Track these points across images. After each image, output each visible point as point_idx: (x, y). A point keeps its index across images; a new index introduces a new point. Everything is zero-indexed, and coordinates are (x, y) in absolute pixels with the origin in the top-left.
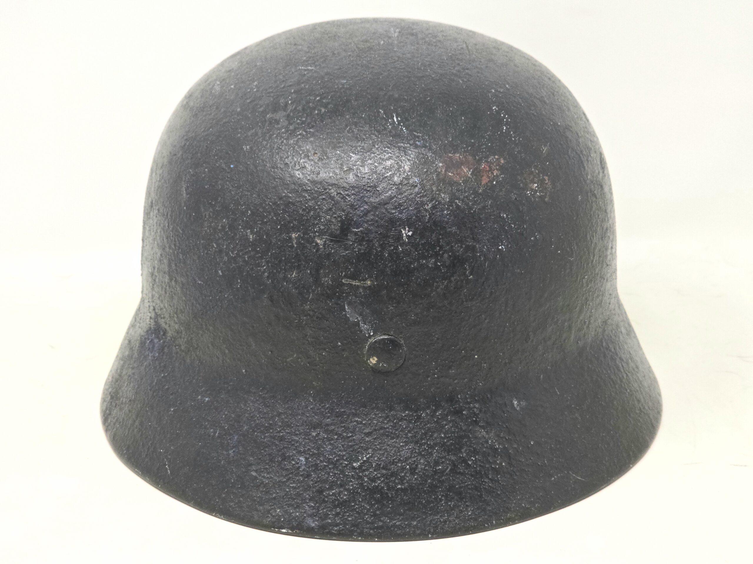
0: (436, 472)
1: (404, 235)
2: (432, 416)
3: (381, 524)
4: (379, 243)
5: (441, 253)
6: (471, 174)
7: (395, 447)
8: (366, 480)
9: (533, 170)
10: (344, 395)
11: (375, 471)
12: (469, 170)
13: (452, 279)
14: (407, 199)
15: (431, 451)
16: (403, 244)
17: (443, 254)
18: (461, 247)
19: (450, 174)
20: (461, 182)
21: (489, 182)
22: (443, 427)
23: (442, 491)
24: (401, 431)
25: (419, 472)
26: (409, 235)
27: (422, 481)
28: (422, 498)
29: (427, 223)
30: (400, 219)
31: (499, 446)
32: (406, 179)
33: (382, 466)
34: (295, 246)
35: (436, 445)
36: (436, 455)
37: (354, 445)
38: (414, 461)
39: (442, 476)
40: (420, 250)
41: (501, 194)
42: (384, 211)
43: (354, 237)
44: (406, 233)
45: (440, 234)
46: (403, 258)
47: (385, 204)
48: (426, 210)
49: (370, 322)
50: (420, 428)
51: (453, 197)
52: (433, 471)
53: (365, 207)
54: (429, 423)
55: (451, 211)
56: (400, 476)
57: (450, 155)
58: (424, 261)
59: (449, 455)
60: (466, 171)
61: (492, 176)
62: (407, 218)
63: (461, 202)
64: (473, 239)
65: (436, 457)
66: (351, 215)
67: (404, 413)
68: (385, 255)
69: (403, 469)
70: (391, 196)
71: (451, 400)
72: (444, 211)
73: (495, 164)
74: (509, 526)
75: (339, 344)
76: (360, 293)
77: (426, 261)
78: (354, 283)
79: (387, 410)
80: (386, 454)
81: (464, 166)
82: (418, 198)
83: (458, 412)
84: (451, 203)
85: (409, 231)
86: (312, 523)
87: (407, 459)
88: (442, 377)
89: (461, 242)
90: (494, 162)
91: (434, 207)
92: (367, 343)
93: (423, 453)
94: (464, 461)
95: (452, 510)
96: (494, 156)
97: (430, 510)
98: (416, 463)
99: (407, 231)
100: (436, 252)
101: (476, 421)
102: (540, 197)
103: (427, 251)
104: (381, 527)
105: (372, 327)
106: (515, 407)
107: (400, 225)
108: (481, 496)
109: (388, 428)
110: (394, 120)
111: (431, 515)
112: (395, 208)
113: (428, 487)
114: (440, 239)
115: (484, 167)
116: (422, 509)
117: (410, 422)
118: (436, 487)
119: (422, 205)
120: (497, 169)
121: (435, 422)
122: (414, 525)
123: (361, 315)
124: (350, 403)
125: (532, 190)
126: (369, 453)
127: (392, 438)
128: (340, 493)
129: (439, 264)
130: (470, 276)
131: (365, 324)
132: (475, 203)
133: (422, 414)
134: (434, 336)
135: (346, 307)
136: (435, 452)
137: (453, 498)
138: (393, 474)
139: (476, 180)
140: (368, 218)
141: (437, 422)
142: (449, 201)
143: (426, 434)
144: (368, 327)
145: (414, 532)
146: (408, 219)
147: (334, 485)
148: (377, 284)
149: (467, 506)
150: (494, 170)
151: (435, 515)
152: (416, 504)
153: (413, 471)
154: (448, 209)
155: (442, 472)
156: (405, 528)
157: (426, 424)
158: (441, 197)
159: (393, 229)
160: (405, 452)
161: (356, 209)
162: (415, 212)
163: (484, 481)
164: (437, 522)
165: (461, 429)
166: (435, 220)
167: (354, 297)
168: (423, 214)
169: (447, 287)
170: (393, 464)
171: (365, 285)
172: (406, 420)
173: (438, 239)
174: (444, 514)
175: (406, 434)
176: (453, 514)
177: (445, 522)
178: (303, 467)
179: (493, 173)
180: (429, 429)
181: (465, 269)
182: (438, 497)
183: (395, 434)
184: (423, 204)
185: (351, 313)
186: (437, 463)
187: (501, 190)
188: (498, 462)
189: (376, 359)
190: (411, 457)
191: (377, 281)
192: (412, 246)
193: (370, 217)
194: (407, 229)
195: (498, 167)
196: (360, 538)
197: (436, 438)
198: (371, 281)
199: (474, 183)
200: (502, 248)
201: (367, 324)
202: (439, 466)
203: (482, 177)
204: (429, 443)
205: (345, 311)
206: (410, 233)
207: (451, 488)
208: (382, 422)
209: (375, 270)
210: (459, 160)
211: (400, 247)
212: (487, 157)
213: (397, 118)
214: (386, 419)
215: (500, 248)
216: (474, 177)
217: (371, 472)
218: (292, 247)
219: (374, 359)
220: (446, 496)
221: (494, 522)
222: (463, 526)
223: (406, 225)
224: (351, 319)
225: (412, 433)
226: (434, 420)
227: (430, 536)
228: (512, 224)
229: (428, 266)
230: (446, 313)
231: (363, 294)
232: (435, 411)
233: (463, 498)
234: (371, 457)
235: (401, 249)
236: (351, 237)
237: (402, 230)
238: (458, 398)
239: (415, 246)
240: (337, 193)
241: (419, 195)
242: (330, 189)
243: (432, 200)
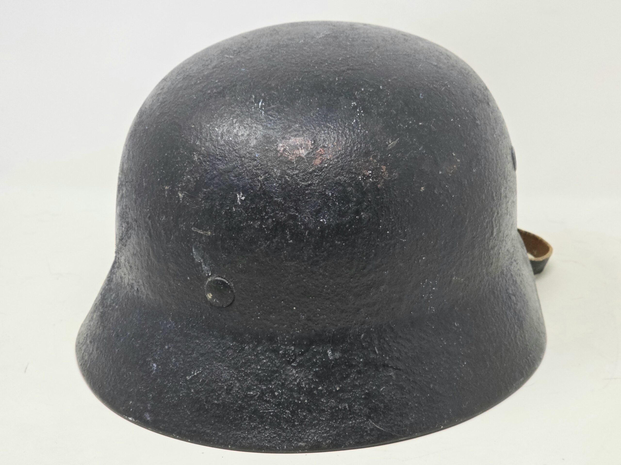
0: (246, 396)
1: (239, 199)
2: (253, 350)
3: (194, 429)
4: (219, 202)
5: (266, 217)
6: (306, 156)
7: (219, 369)
8: (192, 391)
9: (371, 159)
10: (191, 320)
11: (200, 385)
12: (305, 152)
13: (274, 240)
14: (246, 170)
15: (246, 378)
16: (237, 206)
17: (268, 218)
18: (285, 215)
19: (286, 153)
20: (294, 161)
21: (321, 163)
22: (260, 360)
23: (248, 412)
24: (228, 357)
25: (233, 393)
26: (242, 200)
27: (234, 401)
28: (230, 415)
29: (258, 191)
30: (238, 186)
31: (305, 386)
32: (249, 153)
33: (206, 382)
34: (166, 196)
35: (251, 373)
36: (250, 383)
37: (190, 361)
38: (231, 383)
39: (251, 401)
40: (249, 213)
41: (330, 175)
42: (227, 177)
43: (203, 195)
44: (240, 197)
45: (267, 202)
46: (235, 217)
47: (229, 172)
48: (259, 181)
49: (209, 265)
50: (242, 358)
51: (284, 173)
52: (244, 394)
53: (214, 172)
54: (250, 355)
55: (280, 184)
56: (218, 393)
58: (252, 223)
59: (260, 384)
60: (301, 152)
61: (325, 159)
62: (243, 185)
63: (290, 177)
64: (296, 209)
65: (249, 384)
66: (204, 178)
67: (232, 342)
68: (222, 213)
69: (222, 388)
70: (234, 166)
71: (272, 339)
72: (274, 183)
73: (331, 150)
74: (299, 453)
75: (188, 278)
76: (203, 240)
77: (253, 223)
78: (199, 232)
79: (220, 338)
80: (211, 373)
82: (255, 170)
83: (275, 351)
84: (282, 177)
85: (242, 196)
86: (148, 417)
87: (226, 380)
88: (264, 319)
89: (285, 211)
90: (331, 148)
91: (266, 179)
92: (206, 281)
93: (240, 378)
94: (272, 392)
95: (252, 430)
96: (333, 143)
97: (235, 426)
98: (232, 386)
99: (241, 196)
100: (262, 216)
101: (289, 361)
102: (373, 183)
103: (255, 214)
104: (195, 431)
105: (210, 269)
106: (328, 357)
107: (236, 191)
108: (279, 424)
109: (218, 353)
110: (259, 105)
111: (234, 429)
112: (236, 176)
113: (237, 407)
114: (267, 206)
115: (320, 151)
116: (229, 423)
117: (235, 351)
118: (244, 408)
119: (257, 177)
120: (332, 155)
121: (254, 355)
122: (219, 435)
123: (203, 258)
124: (195, 327)
125: (365, 175)
126: (199, 370)
127: (220, 362)
128: (173, 398)
129: (264, 226)
130: (290, 241)
131: (205, 265)
132: (304, 180)
133: (245, 347)
134: (257, 285)
135: (193, 250)
136: (249, 380)
137: (256, 420)
138: (213, 391)
139: (309, 160)
140: (215, 182)
141: (256, 356)
142: (279, 176)
143: (245, 363)
144: (208, 269)
145: (218, 441)
146: (243, 187)
147: (170, 391)
148: (215, 235)
149: (266, 429)
150: (329, 155)
151: (237, 431)
152: (225, 419)
153: (228, 391)
154: (277, 182)
155: (252, 397)
156: (212, 436)
157: (247, 356)
158: (274, 172)
159: (231, 193)
160: (225, 375)
161: (208, 173)
162: (250, 181)
163: (285, 412)
164: (237, 437)
165: (275, 365)
166: (265, 190)
167: (198, 243)
168: (255, 184)
169: (269, 246)
170: (215, 382)
171: (206, 235)
172: (232, 349)
173: (265, 206)
174: (245, 432)
175: (230, 361)
176: (252, 433)
177: (244, 438)
178: (154, 372)
179: (327, 157)
180: (249, 360)
181: (286, 234)
182: (243, 416)
183: (221, 358)
184: (257, 175)
185: (197, 255)
186: (249, 389)
187: (331, 172)
188: (301, 398)
189: (211, 295)
190: (229, 380)
191: (215, 233)
192: (244, 209)
193: (216, 180)
194: (241, 194)
196: (178, 437)
197: (252, 369)
198: (211, 232)
199: (307, 163)
201: (207, 265)
202: (250, 392)
203: (315, 159)
204: (246, 371)
205: (193, 253)
206: (243, 198)
207: (256, 412)
208: (215, 347)
209: (214, 224)
211: (234, 208)
213: (262, 103)
214: (217, 345)
215: (322, 220)
216: (308, 158)
217: (198, 385)
218: (164, 196)
219: (210, 295)
220: (250, 418)
221: (285, 447)
222: (258, 445)
223: (241, 191)
224: (196, 260)
225: (234, 361)
226: (254, 353)
227: (230, 447)
228: (337, 202)
229: (254, 227)
230: (268, 268)
231: (204, 241)
232: (257, 346)
233: (264, 422)
234: (200, 373)
235: (234, 210)
236: (201, 195)
237: (238, 195)
238: (278, 340)
239: (246, 209)
240: (198, 158)
241: (256, 167)
242: (194, 155)
243: (266, 173)
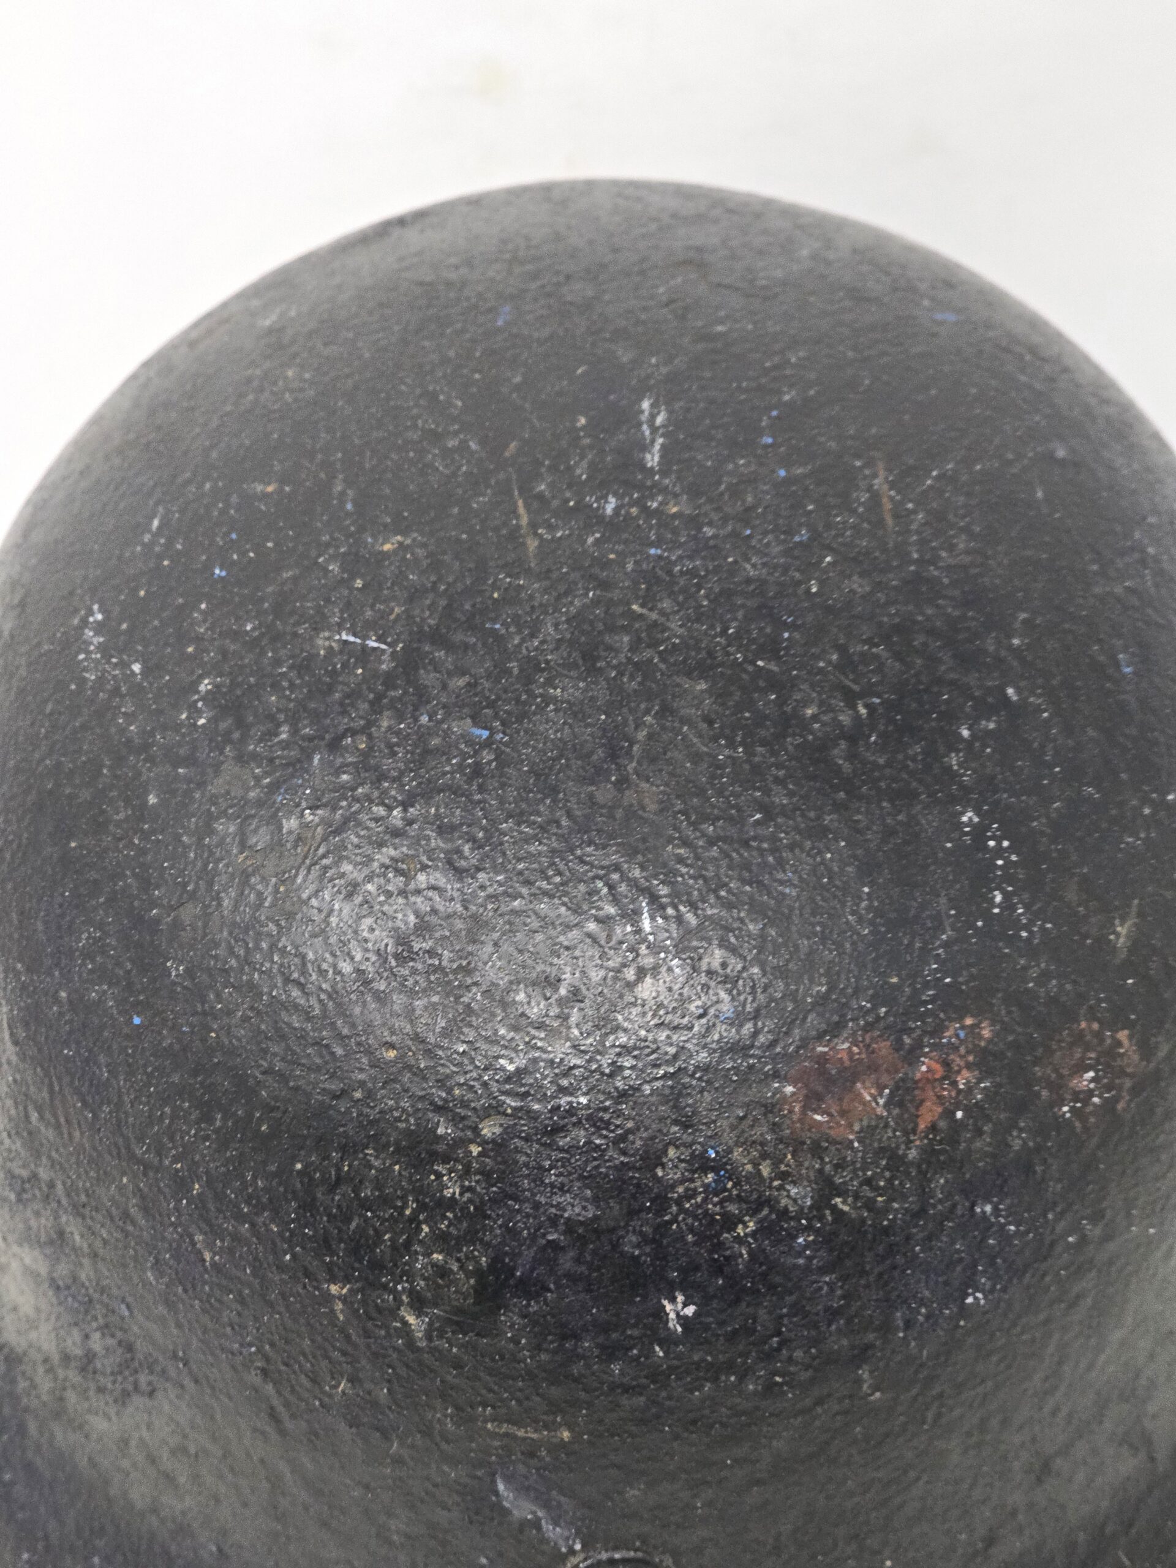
1: (672, 1315)
4: (594, 1337)
6: (886, 1105)
9: (1083, 1025)
12: (881, 1088)
14: (682, 1210)
16: (668, 1341)
17: (792, 1352)
19: (818, 1117)
20: (851, 1137)
21: (941, 1117)
26: (686, 1317)
29: (742, 1275)
30: (660, 1272)
32: (677, 1147)
34: (341, 1317)
40: (721, 1352)
41: (978, 1144)
42: (608, 1248)
44: (678, 1309)
45: (785, 1305)
46: (667, 1377)
47: (612, 1229)
48: (740, 1240)
49: (570, 1522)
51: (827, 1189)
53: (551, 1236)
55: (819, 1232)
57: (820, 1049)
58: (733, 1379)
60: (868, 1098)
61: (953, 1094)
62: (679, 1269)
63: (850, 1200)
66: (507, 1258)
68: (614, 1372)
70: (631, 1203)
72: (797, 1237)
73: (962, 1050)
76: (541, 1458)
77: (738, 1378)
78: (521, 1433)
81: (863, 1083)
82: (715, 1204)
84: (820, 1208)
85: (685, 1305)
90: (962, 1041)
91: (764, 1229)
92: (563, 1564)
96: (960, 1019)
99: (680, 1306)
100: (769, 1352)
102: (1103, 1109)
103: (744, 1352)
105: (577, 1533)
107: (658, 1293)
112: (644, 1242)
114: (781, 1317)
115: (929, 1070)
119: (728, 1226)
120: (969, 1066)
123: (545, 1507)
125: (1076, 1096)
129: (778, 1380)
130: (872, 1395)
131: (556, 1524)
132: (895, 1194)
135: (501, 1486)
139: (899, 1119)
140: (559, 1270)
142: (811, 1208)
144: (567, 1533)
146: (683, 1274)
148: (589, 1440)
150: (959, 1072)
154: (808, 1230)
158: (789, 1196)
159: (637, 1300)
161: (522, 1241)
162: (706, 1246)
167: (522, 1464)
168: (728, 1253)
171: (554, 1440)
173: (778, 1319)
179: (954, 1083)
181: (859, 1379)
184: (729, 1222)
185: (515, 1497)
187: (979, 1132)
191: (589, 1433)
192: (695, 1345)
193: (567, 1265)
194: (680, 1299)
195: (971, 1058)
198: (571, 1431)
199: (894, 1131)
200: (976, 1298)
201: (562, 1525)
203: (917, 1108)
205: (498, 1495)
206: (690, 1311)
209: (584, 1406)
210: (847, 1063)
211: (658, 1350)
212: (938, 1030)
215: (970, 1300)
216: (896, 1111)
218: (332, 1318)
223: (678, 1290)
224: (515, 1512)
228: (1011, 1223)
229: (744, 1390)
231: (547, 1457)
235: (661, 1355)
236: (511, 1320)
237: (666, 1303)
239: (707, 1342)
240: (462, 1186)
241: (717, 1195)
242: (439, 1176)
243: (760, 1204)
